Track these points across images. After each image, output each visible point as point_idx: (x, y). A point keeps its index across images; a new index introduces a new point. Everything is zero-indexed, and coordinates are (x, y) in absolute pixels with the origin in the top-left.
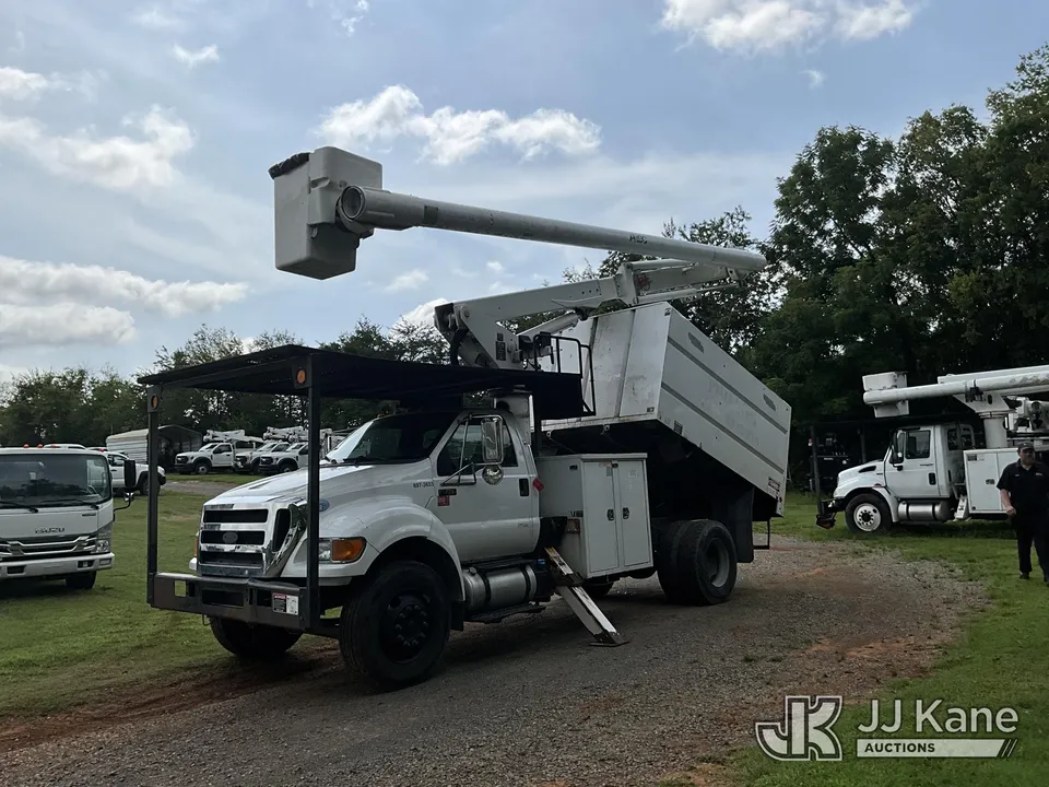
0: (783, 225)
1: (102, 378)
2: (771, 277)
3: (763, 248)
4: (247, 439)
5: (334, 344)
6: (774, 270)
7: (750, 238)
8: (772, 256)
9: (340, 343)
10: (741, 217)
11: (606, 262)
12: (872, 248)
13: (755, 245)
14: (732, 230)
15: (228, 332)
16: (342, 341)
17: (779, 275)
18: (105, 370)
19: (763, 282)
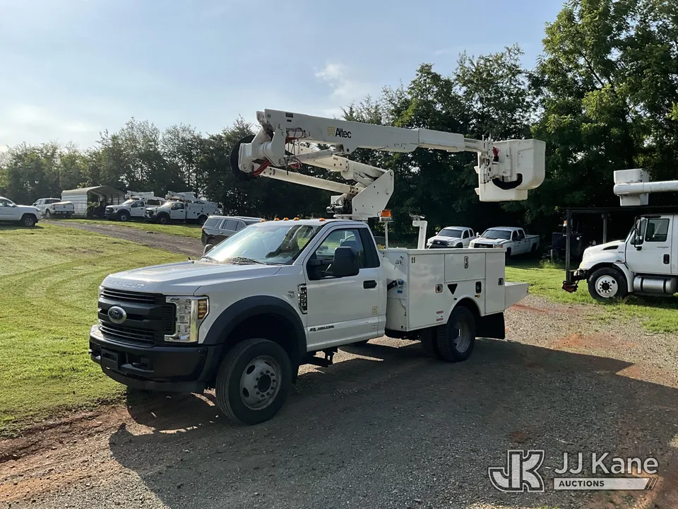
0: (547, 59)
1: (66, 152)
2: (534, 99)
3: (530, 76)
4: (156, 198)
5: (218, 136)
6: (537, 94)
7: (521, 68)
8: (536, 83)
9: (223, 135)
10: (516, 52)
11: (414, 82)
12: (611, 79)
13: (524, 74)
14: (509, 61)
15: (150, 124)
16: (225, 134)
17: (540, 97)
18: (69, 146)
19: (527, 102)
